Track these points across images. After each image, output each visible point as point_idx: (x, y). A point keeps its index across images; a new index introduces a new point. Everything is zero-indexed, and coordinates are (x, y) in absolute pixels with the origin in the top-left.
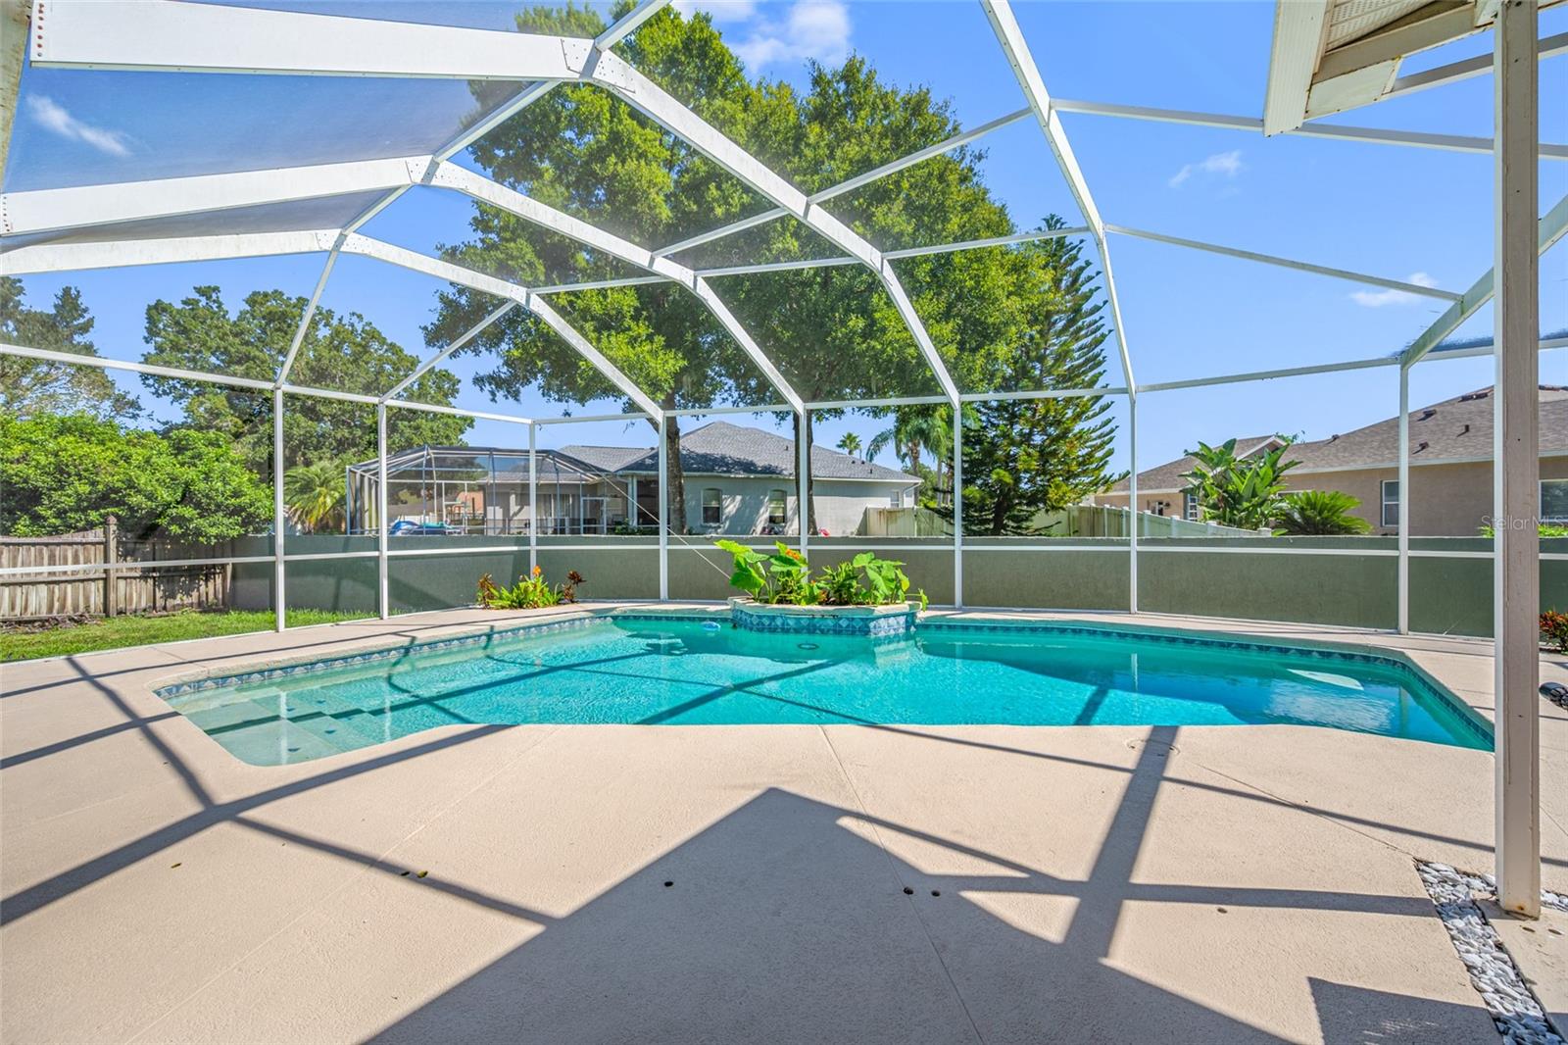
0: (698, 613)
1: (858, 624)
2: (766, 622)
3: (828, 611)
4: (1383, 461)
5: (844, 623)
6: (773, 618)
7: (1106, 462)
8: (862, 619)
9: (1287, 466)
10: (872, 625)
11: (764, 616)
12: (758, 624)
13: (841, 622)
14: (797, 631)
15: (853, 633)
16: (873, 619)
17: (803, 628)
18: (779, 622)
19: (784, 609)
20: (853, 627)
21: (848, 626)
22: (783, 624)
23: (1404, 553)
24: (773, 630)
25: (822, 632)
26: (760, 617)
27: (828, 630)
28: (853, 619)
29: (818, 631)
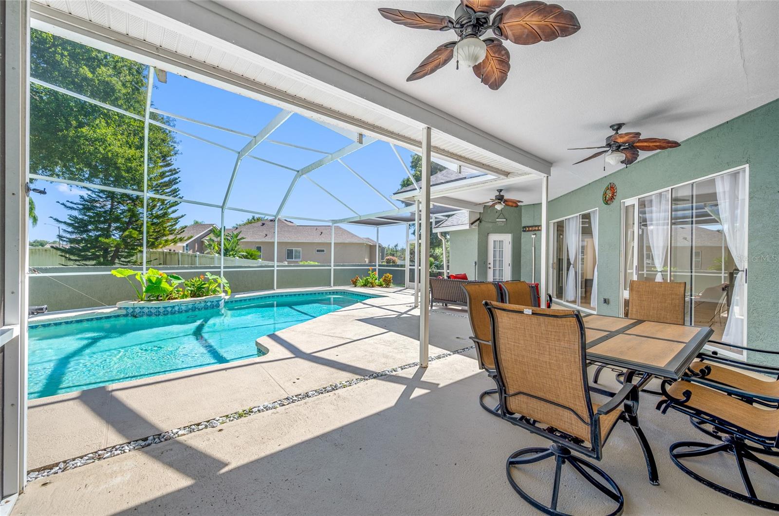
0: (97, 315)
1: (215, 304)
2: (169, 309)
3: (201, 300)
4: (256, 239)
5: (209, 304)
6: (174, 307)
7: (184, 231)
8: (217, 301)
9: (241, 239)
10: (220, 303)
11: (168, 307)
12: (164, 312)
13: (208, 304)
14: (186, 311)
15: (213, 308)
16: (221, 300)
17: (189, 309)
18: (176, 308)
19: (180, 302)
20: (213, 305)
21: (211, 305)
22: (179, 309)
23: (333, 268)
24: (173, 313)
25: (199, 309)
26: (165, 308)
27: (202, 308)
28: (213, 301)
29: (197, 310)
